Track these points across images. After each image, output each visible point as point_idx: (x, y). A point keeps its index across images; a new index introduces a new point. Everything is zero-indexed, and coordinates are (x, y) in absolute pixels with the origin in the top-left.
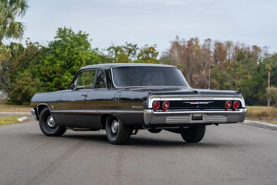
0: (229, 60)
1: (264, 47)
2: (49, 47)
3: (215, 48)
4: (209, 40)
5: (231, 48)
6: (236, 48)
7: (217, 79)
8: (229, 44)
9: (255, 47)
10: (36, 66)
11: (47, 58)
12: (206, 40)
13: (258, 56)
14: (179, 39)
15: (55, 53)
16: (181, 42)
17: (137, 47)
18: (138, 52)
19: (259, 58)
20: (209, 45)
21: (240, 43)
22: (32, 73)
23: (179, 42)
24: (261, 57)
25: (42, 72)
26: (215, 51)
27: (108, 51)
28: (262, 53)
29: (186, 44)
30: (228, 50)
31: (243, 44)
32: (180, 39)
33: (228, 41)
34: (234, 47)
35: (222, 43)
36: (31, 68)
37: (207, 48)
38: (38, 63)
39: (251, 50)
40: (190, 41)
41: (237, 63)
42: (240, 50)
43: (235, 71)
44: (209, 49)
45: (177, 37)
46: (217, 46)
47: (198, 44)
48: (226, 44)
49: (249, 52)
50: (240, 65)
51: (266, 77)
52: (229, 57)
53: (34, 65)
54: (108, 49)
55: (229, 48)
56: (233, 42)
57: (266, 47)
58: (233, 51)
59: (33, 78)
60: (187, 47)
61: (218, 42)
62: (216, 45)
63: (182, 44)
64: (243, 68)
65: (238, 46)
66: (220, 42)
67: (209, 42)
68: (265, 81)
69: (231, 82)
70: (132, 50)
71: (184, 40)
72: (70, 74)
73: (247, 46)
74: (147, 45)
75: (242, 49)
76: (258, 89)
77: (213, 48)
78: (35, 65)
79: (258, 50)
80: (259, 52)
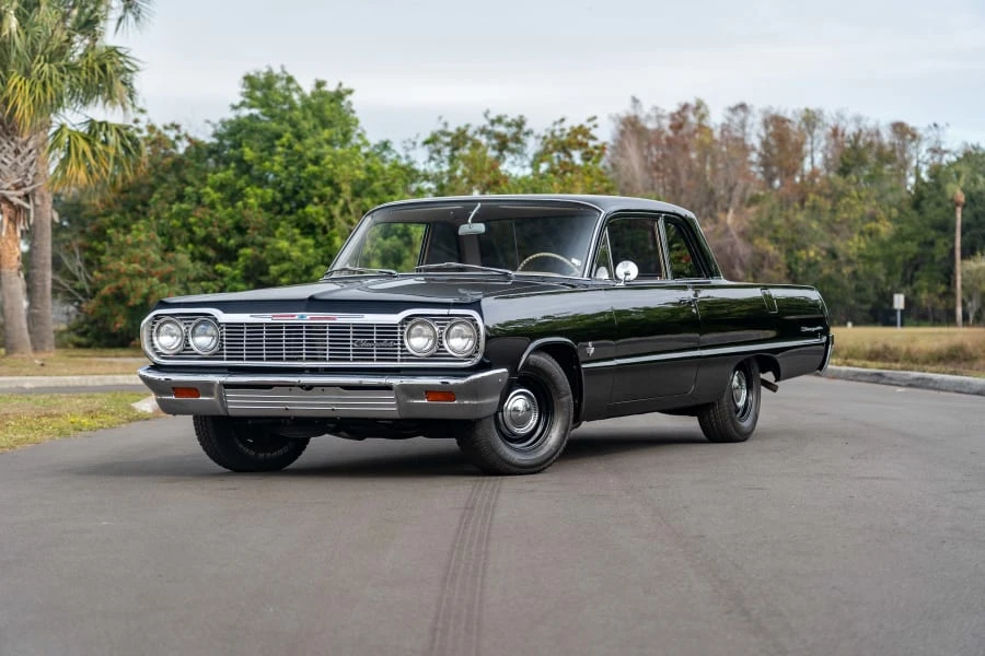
0: (814, 173)
1: (930, 127)
2: (215, 141)
3: (763, 134)
4: (743, 107)
5: (816, 132)
6: (835, 132)
7: (775, 240)
8: (811, 120)
9: (900, 129)
10: (175, 207)
11: (210, 181)
12: (734, 110)
13: (911, 158)
14: (641, 106)
15: (240, 161)
16: (649, 117)
17: (526, 128)
18: (532, 146)
19: (914, 163)
20: (743, 125)
21: (849, 115)
22: (162, 234)
23: (642, 116)
24: (918, 162)
25: (195, 228)
26: (765, 144)
27: (426, 147)
28: (924, 147)
29: (666, 123)
30: (809, 140)
31: (858, 120)
32: (646, 109)
33: (807, 110)
34: (829, 130)
35: (789, 115)
36: (158, 217)
37: (739, 135)
38: (181, 198)
39: (887, 137)
40: (679, 113)
41: (840, 181)
42: (852, 138)
43: (834, 211)
44: (743, 139)
45: (635, 101)
46: (771, 128)
47: (704, 123)
48: (800, 119)
49: (881, 147)
50: (849, 190)
51: (945, 228)
52: (812, 162)
53: (167, 206)
54: (426, 143)
55: (811, 133)
56: (826, 113)
57: (935, 125)
58: (823, 143)
59: (166, 251)
60: (670, 133)
61: (773, 112)
62: (766, 124)
63: (651, 125)
64: (860, 198)
65: (842, 124)
66: (782, 114)
67: (741, 114)
68: (940, 243)
69: (823, 248)
70: (508, 138)
71: (660, 112)
72: (297, 231)
73: (870, 124)
74: (562, 120)
75: (857, 137)
76: (916, 268)
77: (759, 136)
78: (171, 203)
79: (909, 137)
80: (914, 144)
